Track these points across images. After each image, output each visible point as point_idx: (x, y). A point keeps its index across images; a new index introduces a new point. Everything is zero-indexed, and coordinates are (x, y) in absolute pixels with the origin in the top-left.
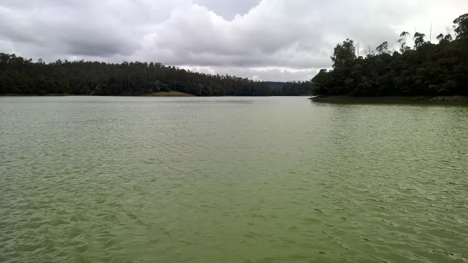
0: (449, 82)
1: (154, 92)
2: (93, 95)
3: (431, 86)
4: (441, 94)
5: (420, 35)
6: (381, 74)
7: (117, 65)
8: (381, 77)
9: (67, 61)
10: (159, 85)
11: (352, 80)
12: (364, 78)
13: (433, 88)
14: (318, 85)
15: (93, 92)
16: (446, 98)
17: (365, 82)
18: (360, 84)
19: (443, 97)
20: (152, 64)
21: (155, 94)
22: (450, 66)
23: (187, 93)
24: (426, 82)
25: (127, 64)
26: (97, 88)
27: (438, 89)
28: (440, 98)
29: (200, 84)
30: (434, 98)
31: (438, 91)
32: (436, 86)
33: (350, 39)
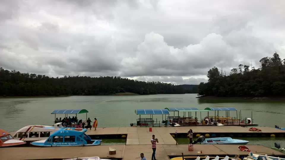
0: (260, 90)
1: (116, 93)
2: (84, 95)
3: (252, 92)
4: (256, 96)
5: (247, 66)
6: (229, 85)
7: (97, 78)
8: (229, 87)
9: (70, 76)
10: (119, 89)
11: (216, 88)
12: (221, 87)
13: (253, 93)
14: (200, 91)
15: (83, 93)
16: (260, 98)
17: (222, 89)
18: (219, 91)
19: (257, 98)
20: (116, 77)
21: (117, 94)
22: (261, 82)
23: (135, 93)
24: (250, 90)
25: (102, 77)
26: (86, 91)
27: (255, 94)
28: (256, 98)
29: (142, 88)
30: (254, 99)
31: (255, 95)
32: (254, 92)
33: (216, 67)
